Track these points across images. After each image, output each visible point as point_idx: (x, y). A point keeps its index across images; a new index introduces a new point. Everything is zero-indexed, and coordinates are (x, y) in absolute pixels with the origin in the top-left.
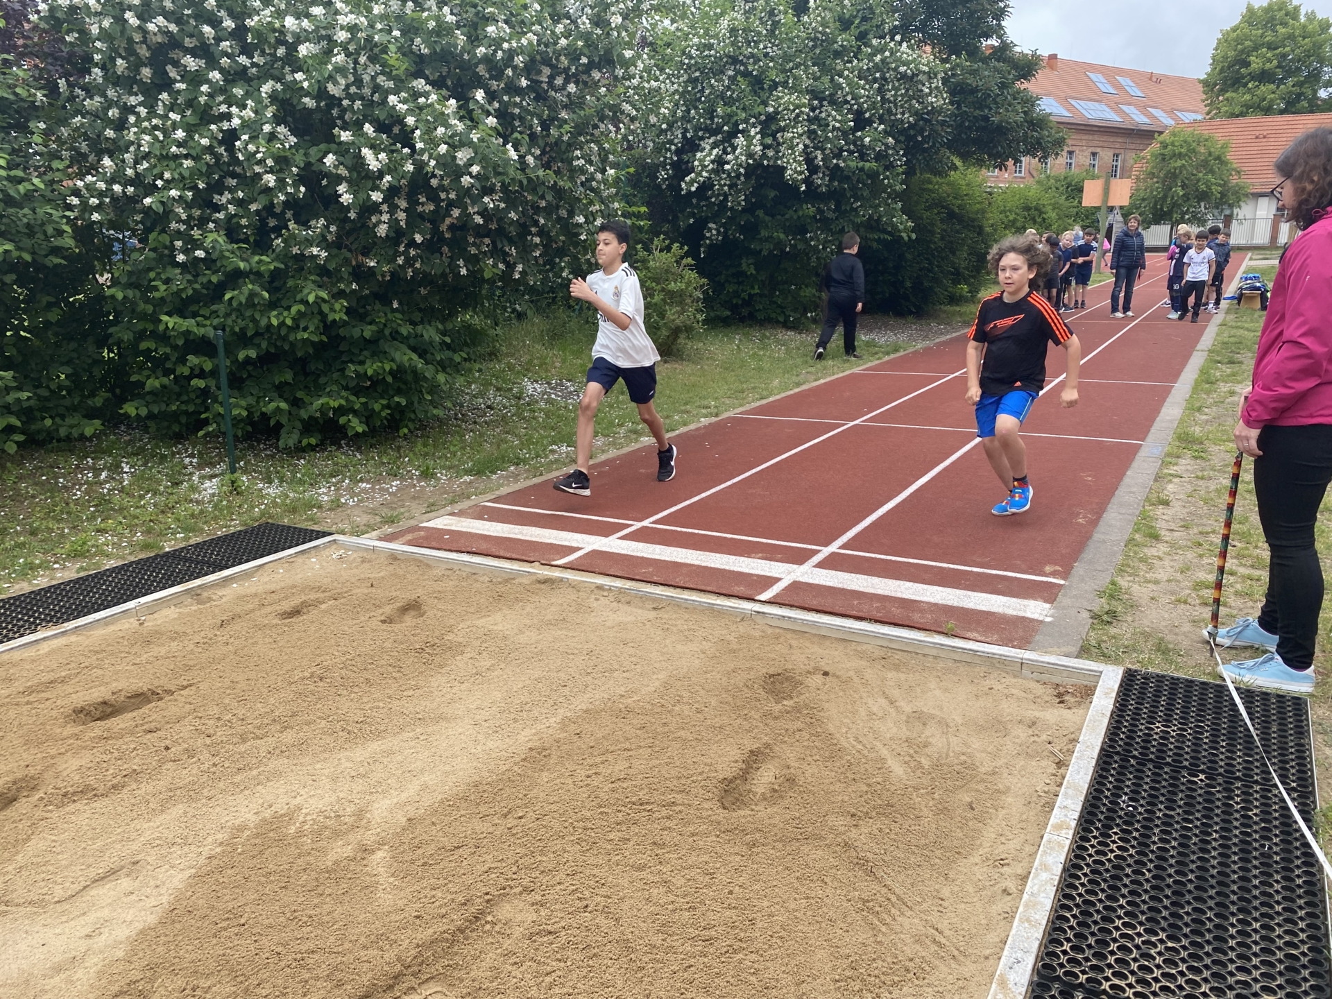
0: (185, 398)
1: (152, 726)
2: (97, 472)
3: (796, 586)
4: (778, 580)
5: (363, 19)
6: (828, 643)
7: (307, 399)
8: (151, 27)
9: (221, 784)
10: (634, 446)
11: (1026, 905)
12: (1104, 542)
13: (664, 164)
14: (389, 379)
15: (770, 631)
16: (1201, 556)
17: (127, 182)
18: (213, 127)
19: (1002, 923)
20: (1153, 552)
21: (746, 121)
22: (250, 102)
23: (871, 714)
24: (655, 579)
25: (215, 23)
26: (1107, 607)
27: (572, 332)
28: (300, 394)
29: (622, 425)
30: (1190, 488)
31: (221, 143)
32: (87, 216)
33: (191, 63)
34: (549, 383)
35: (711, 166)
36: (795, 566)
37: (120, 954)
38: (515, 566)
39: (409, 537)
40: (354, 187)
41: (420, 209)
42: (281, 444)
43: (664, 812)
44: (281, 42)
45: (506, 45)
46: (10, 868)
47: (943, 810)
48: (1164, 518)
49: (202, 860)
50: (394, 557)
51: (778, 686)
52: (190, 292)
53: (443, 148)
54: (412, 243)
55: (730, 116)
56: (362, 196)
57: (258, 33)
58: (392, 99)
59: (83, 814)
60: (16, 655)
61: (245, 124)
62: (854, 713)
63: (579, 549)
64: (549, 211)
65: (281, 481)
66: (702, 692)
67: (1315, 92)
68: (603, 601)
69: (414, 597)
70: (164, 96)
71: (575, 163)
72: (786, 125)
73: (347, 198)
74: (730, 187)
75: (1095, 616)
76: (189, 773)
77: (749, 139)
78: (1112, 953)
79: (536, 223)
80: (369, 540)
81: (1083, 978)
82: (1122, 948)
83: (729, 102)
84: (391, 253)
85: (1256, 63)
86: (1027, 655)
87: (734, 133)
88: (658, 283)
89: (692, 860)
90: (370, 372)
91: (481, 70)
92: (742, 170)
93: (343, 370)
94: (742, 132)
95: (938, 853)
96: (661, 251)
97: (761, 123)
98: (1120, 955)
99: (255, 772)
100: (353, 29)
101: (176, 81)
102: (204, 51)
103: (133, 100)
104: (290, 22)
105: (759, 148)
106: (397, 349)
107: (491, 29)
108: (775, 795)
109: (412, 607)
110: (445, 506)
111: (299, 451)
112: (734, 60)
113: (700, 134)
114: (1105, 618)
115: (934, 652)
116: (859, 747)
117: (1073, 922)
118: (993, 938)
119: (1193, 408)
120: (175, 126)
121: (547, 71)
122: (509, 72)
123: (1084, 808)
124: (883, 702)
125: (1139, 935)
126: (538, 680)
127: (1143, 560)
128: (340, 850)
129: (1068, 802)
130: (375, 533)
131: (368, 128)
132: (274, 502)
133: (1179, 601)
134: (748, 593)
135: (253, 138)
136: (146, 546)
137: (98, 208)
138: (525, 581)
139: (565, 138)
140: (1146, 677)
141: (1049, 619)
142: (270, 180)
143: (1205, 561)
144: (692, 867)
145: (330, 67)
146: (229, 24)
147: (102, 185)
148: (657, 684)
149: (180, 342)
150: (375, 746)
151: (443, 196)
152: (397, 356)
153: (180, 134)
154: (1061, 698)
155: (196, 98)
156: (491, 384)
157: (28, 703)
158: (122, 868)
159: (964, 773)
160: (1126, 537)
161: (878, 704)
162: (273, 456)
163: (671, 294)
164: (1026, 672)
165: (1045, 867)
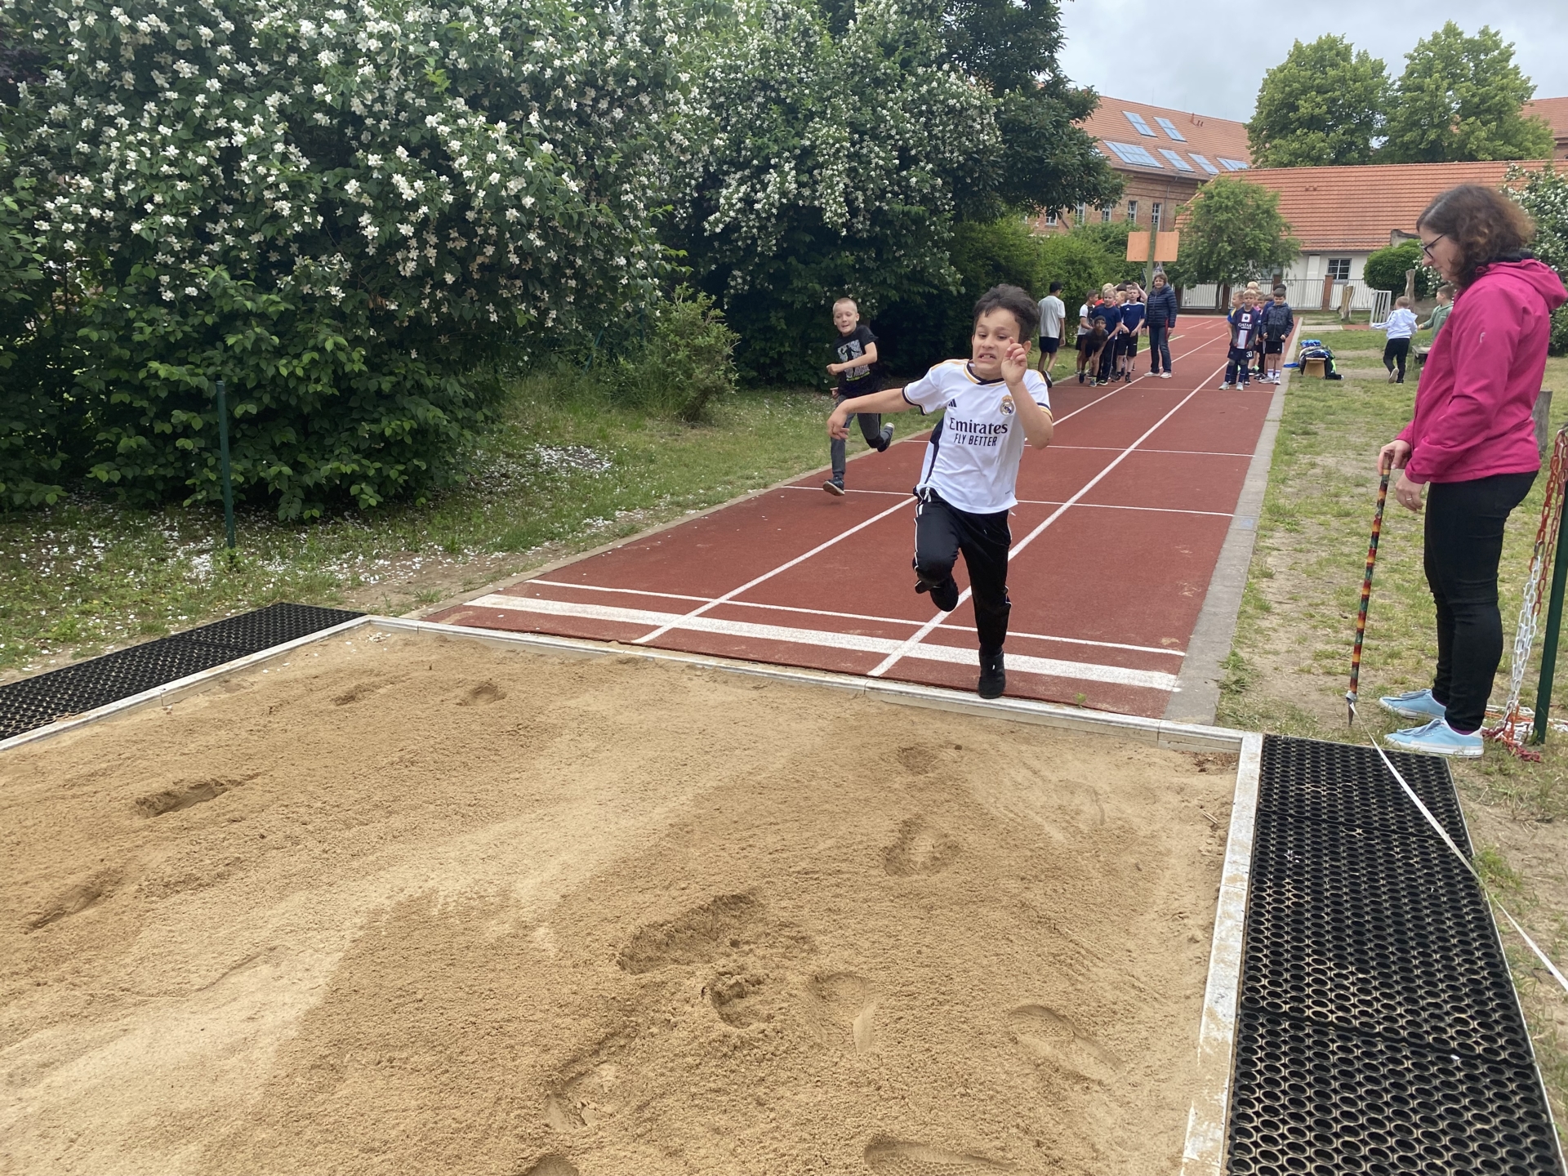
0: (162, 460)
1: (237, 814)
2: (64, 547)
3: (905, 662)
4: (885, 656)
5: (396, 27)
6: (950, 719)
7: (311, 463)
8: (143, 26)
9: (339, 871)
10: (680, 520)
11: (1218, 948)
12: (1215, 614)
13: (682, 202)
14: (408, 440)
15: (886, 708)
16: (1315, 627)
17: (106, 205)
18: (210, 143)
19: (1196, 967)
20: (1265, 624)
21: (779, 155)
22: (258, 118)
23: (1016, 784)
24: (751, 656)
25: (212, 24)
26: (1234, 678)
27: (581, 392)
28: (302, 458)
29: (660, 497)
30: (1290, 561)
31: (219, 162)
32: (58, 243)
33: (185, 69)
34: (566, 450)
35: (739, 205)
36: (900, 642)
37: (293, 1033)
38: (591, 645)
39: (457, 617)
40: (378, 217)
41: (450, 245)
42: (281, 514)
43: (833, 880)
44: (292, 49)
45: (557, 63)
46: (128, 960)
47: (1111, 871)
48: (1271, 590)
49: (347, 944)
50: (442, 639)
51: (912, 761)
52: (180, 336)
53: (495, 178)
54: (442, 284)
55: (760, 149)
56: (389, 229)
57: (268, 39)
58: (431, 121)
59: (192, 906)
60: (37, 748)
61: (252, 142)
62: (1000, 783)
63: (656, 627)
64: (586, 250)
65: (283, 557)
66: (836, 768)
67: (1367, 141)
68: (696, 680)
69: (485, 679)
70: (151, 106)
71: (624, 198)
72: (826, 161)
73: (371, 231)
74: (760, 229)
75: (1224, 686)
76: (298, 861)
77: (783, 174)
78: (1308, 985)
79: (572, 265)
80: (410, 620)
81: (1286, 1008)
82: (1316, 981)
83: (759, 133)
84: (416, 295)
85: (1305, 108)
86: (1164, 724)
87: (765, 168)
88: (682, 338)
89: (871, 924)
90: (388, 432)
91: (524, 90)
92: (774, 211)
93: (353, 430)
94: (775, 167)
95: (1116, 910)
96: (684, 301)
97: (795, 157)
98: (1316, 987)
99: (372, 858)
100: (386, 38)
101: (163, 89)
102: (200, 56)
103: (112, 110)
104: (307, 27)
105: (794, 186)
106: (417, 405)
107: (538, 45)
108: (936, 863)
109: (486, 690)
110: (485, 584)
111: (300, 523)
112: (764, 85)
113: (725, 167)
114: (1234, 687)
115: (1065, 725)
116: (1011, 815)
117: (1266, 961)
118: (1191, 979)
119: (1277, 480)
120: (165, 142)
121: (593, 93)
122: (559, 93)
123: (1253, 863)
124: (1024, 771)
125: (1330, 969)
126: (654, 760)
127: (1259, 631)
128: (494, 929)
129: (1237, 858)
130: (415, 613)
131: (401, 152)
132: (282, 580)
133: (1302, 670)
134: (859, 669)
135: (262, 159)
136: (148, 630)
137: (71, 236)
138: (604, 661)
139: (612, 170)
140: (1287, 742)
141: (1177, 690)
142: (284, 207)
143: (1320, 632)
144: (872, 931)
145: (358, 79)
146: (228, 26)
147: (77, 209)
148: (783, 761)
149: (163, 395)
150: (497, 828)
151: (480, 231)
152: (420, 413)
153: (172, 151)
154: (1201, 767)
155: (190, 109)
156: (499, 450)
157: (73, 797)
158: (258, 955)
159: (1124, 836)
160: (1237, 609)
161: (1021, 775)
162: (268, 529)
163: (698, 351)
164: (1163, 742)
165: (1230, 916)
